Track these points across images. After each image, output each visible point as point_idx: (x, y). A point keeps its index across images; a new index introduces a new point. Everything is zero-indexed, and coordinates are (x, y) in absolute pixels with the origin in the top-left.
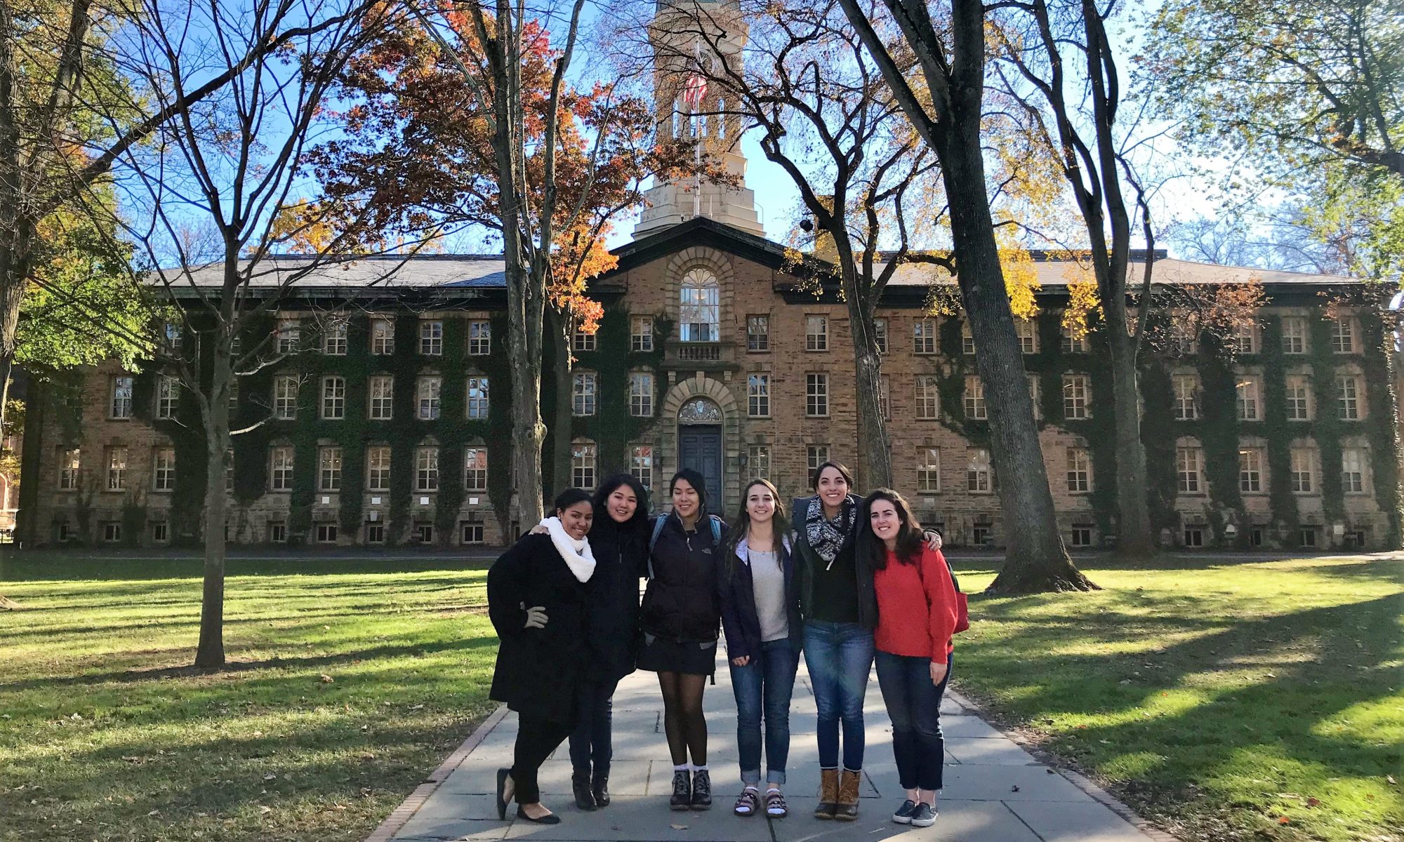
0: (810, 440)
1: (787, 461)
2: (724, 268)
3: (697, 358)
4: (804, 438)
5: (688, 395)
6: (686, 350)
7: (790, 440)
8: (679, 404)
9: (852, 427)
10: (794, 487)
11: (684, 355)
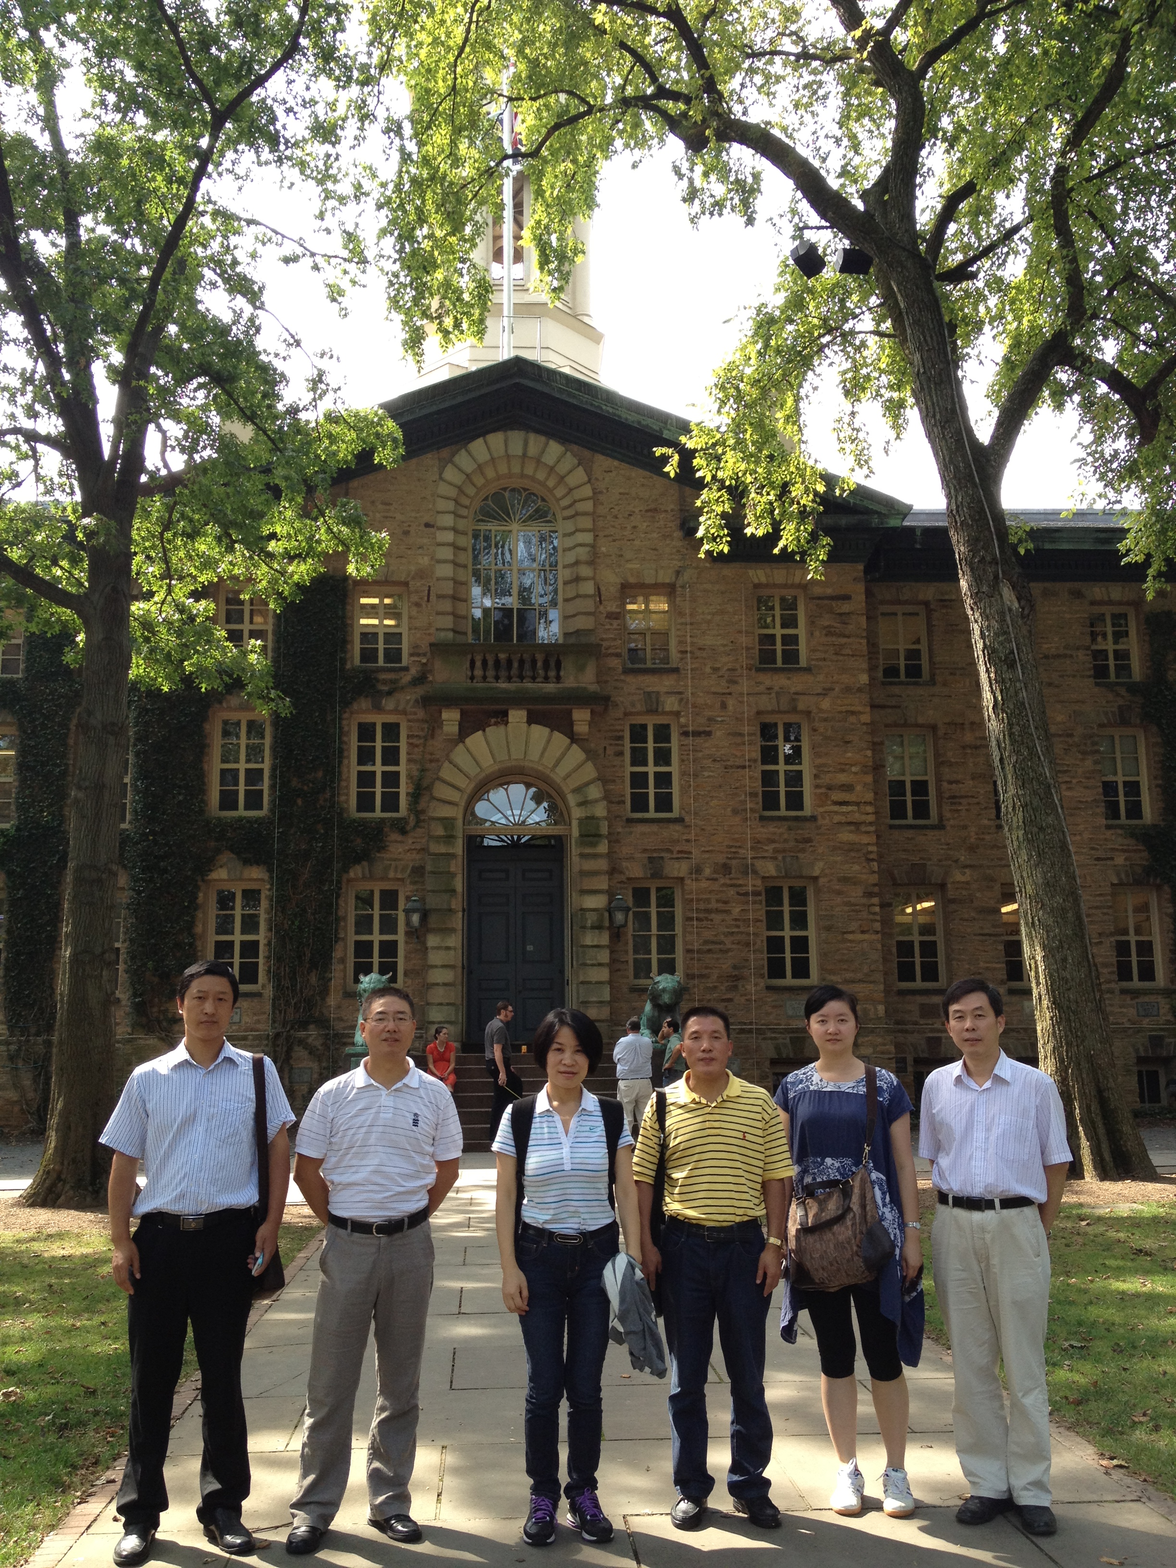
0: (770, 868)
1: (717, 918)
2: (572, 481)
3: (509, 679)
4: (759, 864)
5: (488, 764)
6: (485, 663)
7: (726, 869)
8: (468, 786)
9: (865, 839)
10: (737, 978)
11: (478, 672)
